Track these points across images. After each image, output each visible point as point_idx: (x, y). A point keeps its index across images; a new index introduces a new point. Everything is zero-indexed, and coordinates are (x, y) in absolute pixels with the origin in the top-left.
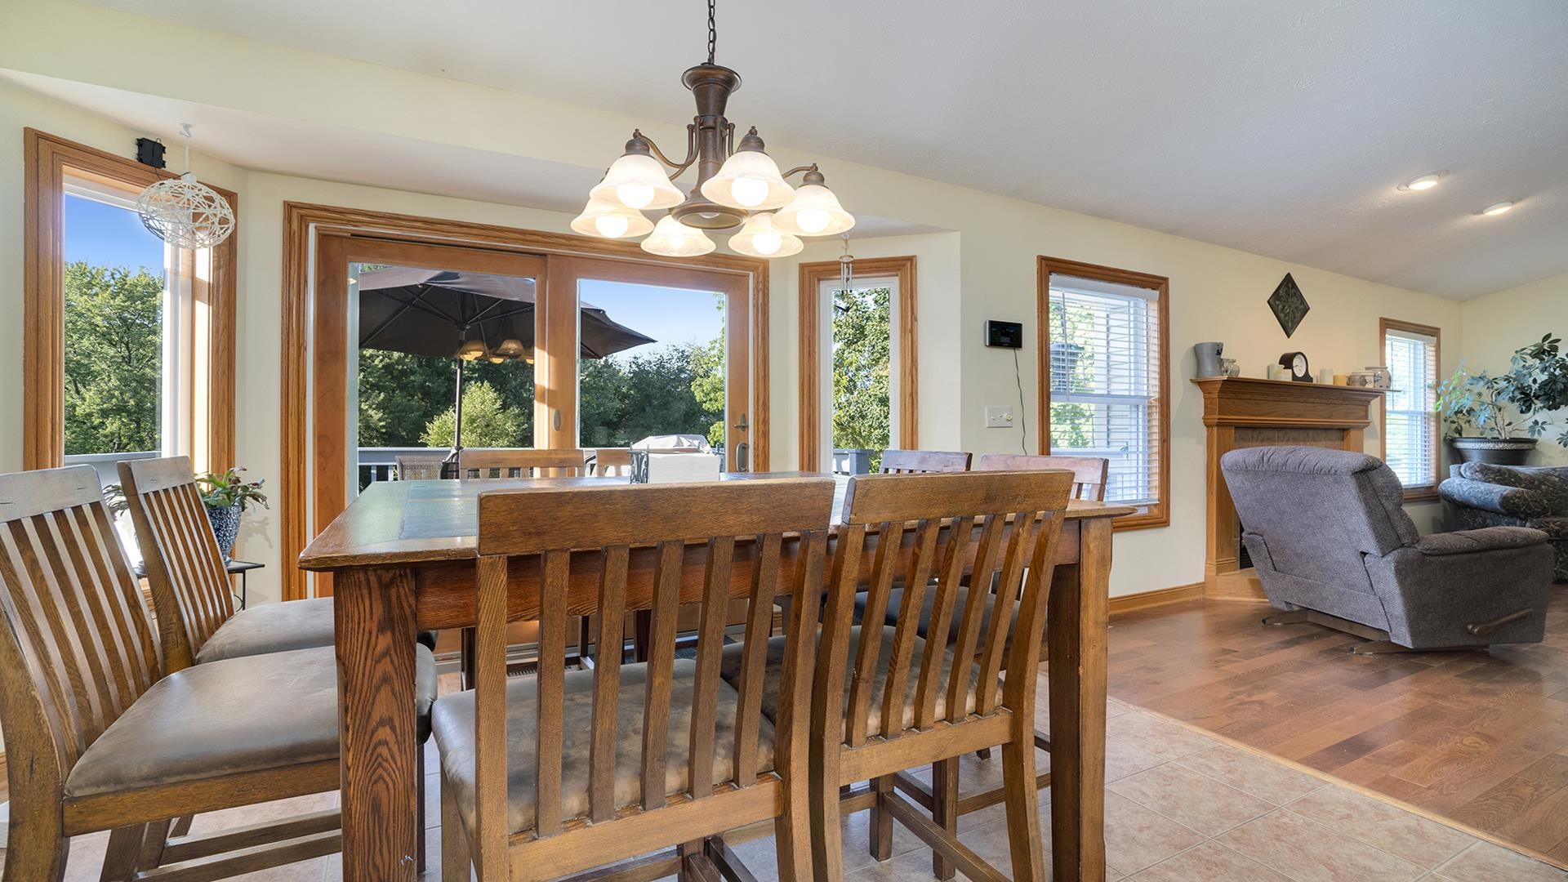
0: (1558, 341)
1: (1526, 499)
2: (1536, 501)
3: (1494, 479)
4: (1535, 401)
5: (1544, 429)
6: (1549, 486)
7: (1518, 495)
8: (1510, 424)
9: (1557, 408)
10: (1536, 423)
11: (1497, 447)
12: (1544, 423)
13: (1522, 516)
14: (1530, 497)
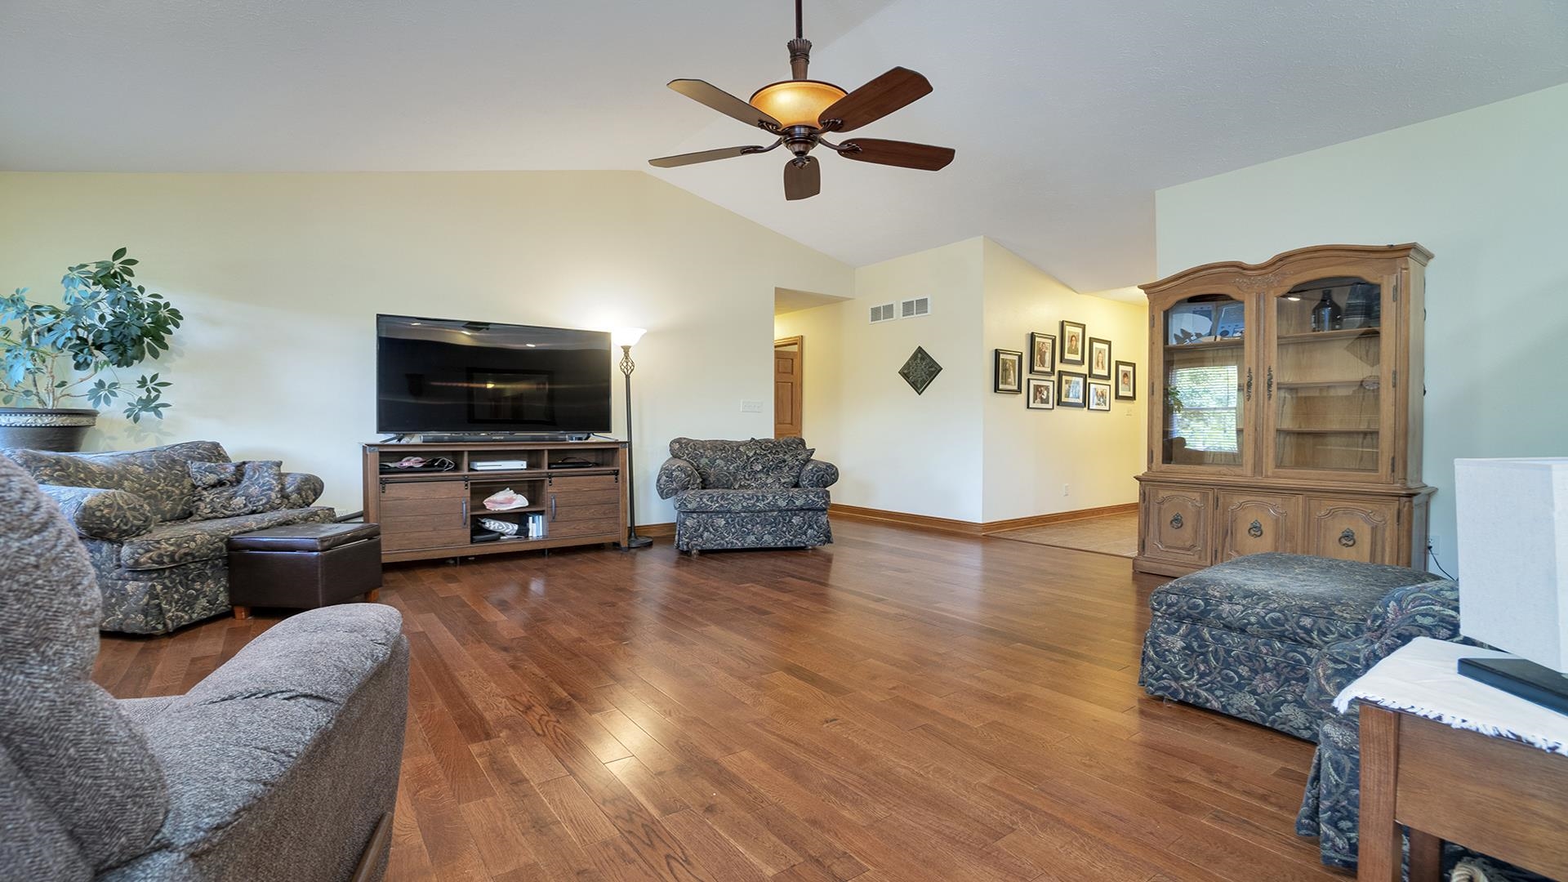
0: (133, 262)
1: (120, 508)
2: (134, 509)
3: (51, 477)
4: (96, 352)
5: (114, 395)
6: (133, 481)
7: (108, 502)
8: (63, 384)
9: (129, 364)
10: (101, 384)
11: (39, 422)
12: (113, 385)
13: (114, 536)
14: (126, 502)
